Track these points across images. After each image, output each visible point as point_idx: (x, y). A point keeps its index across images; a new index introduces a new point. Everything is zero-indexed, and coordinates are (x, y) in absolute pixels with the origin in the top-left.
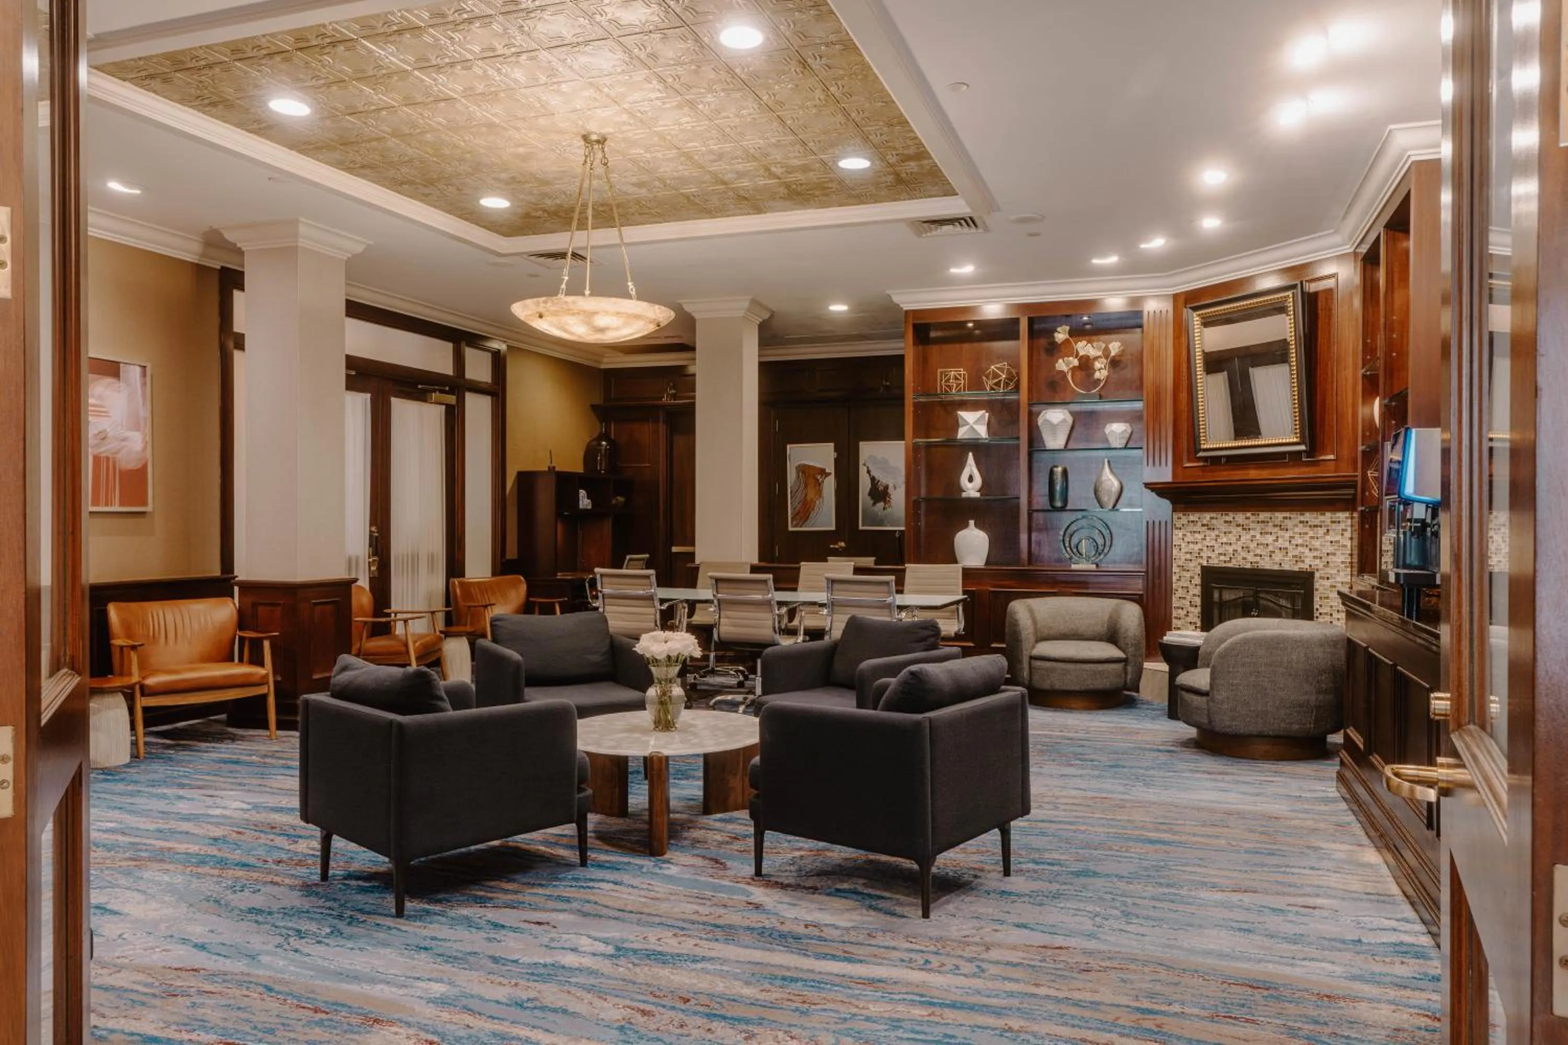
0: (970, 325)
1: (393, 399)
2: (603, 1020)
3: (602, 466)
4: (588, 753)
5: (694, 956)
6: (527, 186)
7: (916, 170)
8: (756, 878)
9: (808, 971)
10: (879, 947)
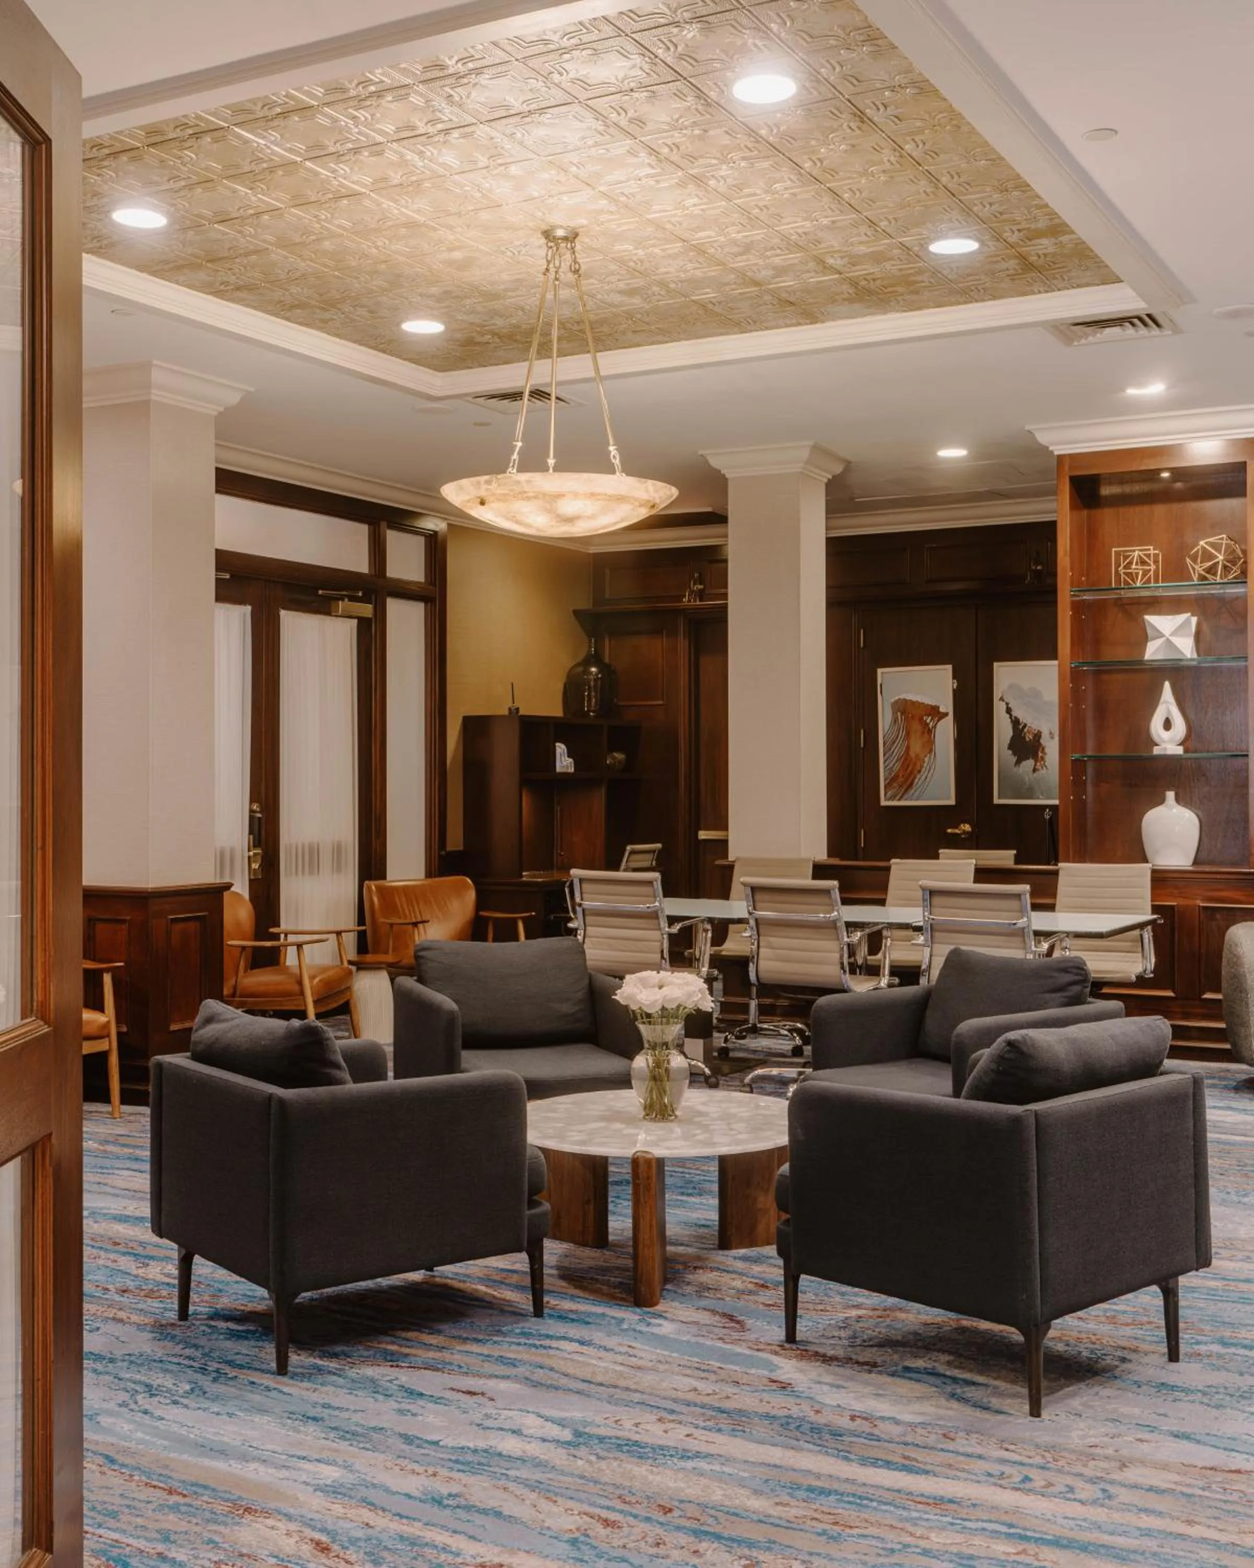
0: (1165, 475)
1: (283, 613)
2: (549, 1528)
3: (591, 704)
4: (544, 1150)
5: (684, 1450)
6: (467, 302)
7: (1051, 250)
8: (787, 1346)
9: (847, 1480)
10: (957, 1453)
